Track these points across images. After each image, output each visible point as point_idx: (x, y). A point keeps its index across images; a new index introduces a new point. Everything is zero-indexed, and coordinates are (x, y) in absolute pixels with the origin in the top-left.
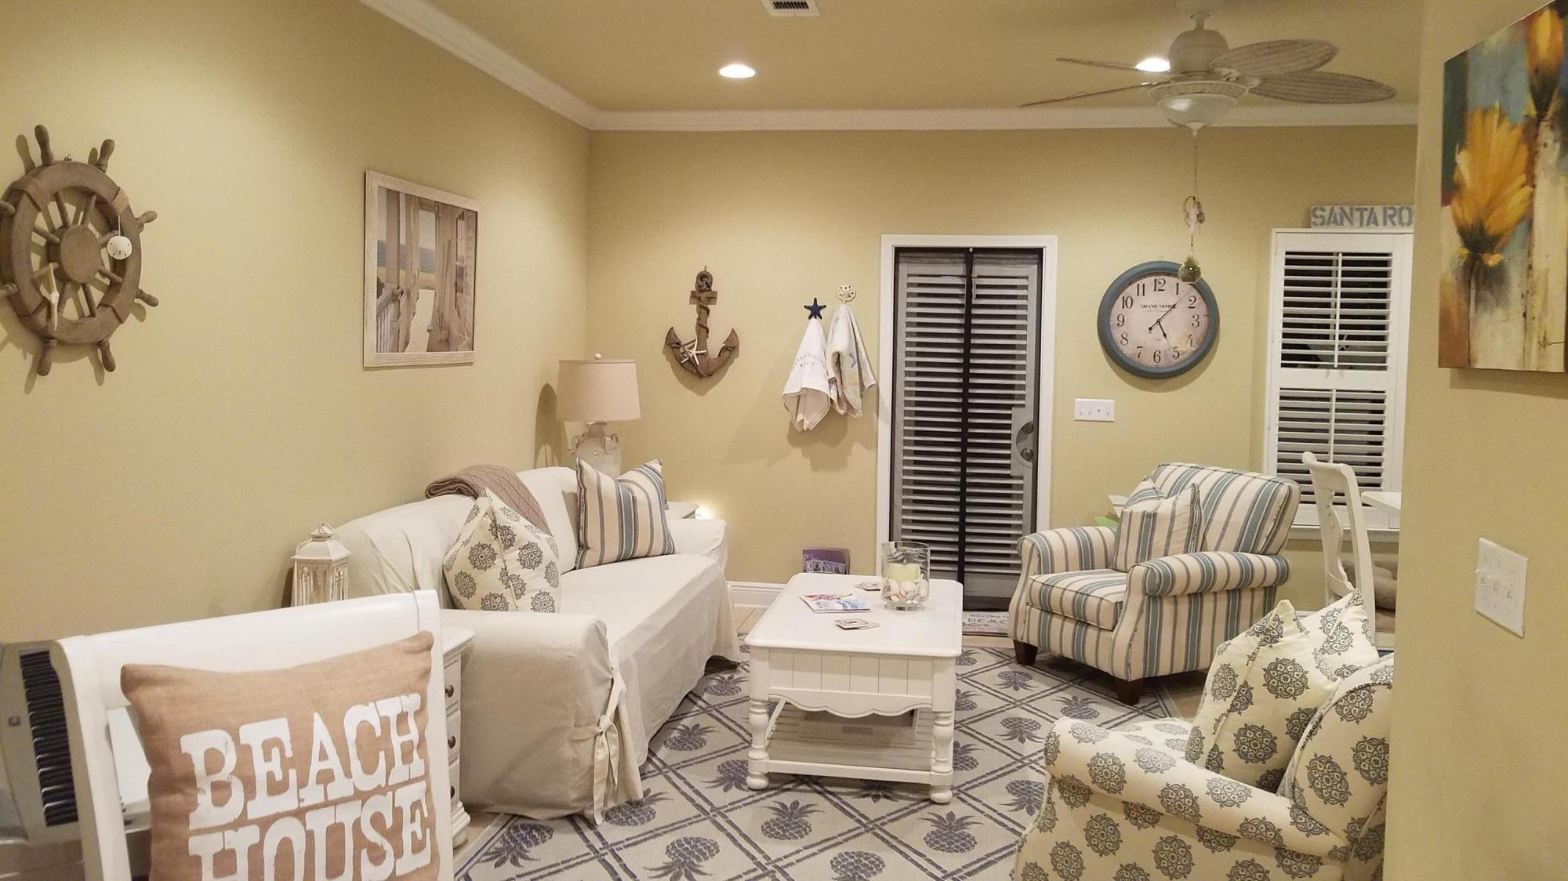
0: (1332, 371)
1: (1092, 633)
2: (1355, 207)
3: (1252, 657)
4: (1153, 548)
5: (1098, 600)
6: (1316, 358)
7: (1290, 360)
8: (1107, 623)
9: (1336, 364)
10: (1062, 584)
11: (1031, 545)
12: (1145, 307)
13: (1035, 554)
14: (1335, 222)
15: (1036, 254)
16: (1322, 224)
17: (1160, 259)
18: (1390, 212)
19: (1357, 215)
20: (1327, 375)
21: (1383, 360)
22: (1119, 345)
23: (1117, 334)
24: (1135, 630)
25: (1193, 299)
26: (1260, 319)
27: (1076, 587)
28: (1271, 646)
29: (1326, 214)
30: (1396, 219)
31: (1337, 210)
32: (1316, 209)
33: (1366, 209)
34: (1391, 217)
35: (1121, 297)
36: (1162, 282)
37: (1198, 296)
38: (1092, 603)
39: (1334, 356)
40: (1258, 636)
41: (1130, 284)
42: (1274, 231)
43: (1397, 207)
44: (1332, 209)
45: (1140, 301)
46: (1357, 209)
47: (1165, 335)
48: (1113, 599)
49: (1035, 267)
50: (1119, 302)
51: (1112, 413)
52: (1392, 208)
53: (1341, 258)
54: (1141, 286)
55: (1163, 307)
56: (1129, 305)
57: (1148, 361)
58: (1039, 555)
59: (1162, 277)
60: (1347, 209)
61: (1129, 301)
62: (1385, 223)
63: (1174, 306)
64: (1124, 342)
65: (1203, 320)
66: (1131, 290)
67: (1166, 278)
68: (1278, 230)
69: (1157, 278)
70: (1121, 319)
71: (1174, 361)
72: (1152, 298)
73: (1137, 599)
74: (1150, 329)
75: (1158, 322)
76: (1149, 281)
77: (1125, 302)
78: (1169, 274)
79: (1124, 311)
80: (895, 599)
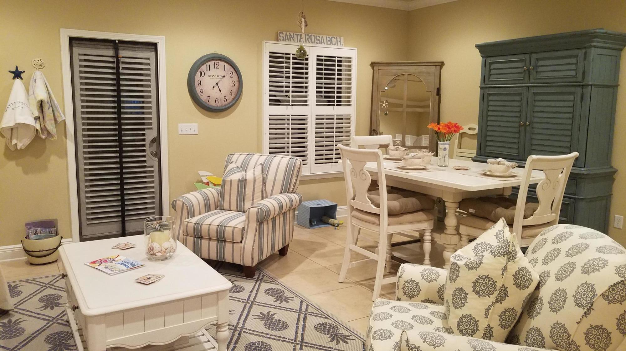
0: (289, 107)
1: (228, 246)
2: (295, 33)
3: (504, 270)
4: (246, 197)
5: (232, 229)
6: (279, 101)
7: (275, 102)
8: (238, 239)
9: (291, 103)
10: (208, 222)
11: (181, 203)
12: (210, 76)
13: (185, 207)
14: (288, 39)
15: (154, 46)
16: (283, 40)
17: (216, 53)
18: (307, 37)
19: (295, 36)
20: (287, 108)
21: (306, 101)
22: (199, 95)
23: (198, 89)
24: (254, 241)
25: (232, 73)
26: (259, 83)
27: (217, 222)
28: (514, 261)
29: (284, 36)
30: (309, 40)
31: (288, 34)
32: (280, 33)
33: (299, 35)
34: (308, 39)
35: (199, 71)
36: (218, 64)
37: (234, 72)
38: (228, 230)
39: (290, 100)
40: (504, 256)
41: (203, 64)
42: (264, 42)
43: (310, 35)
44: (286, 33)
45: (208, 73)
46: (295, 34)
47: (220, 90)
48: (240, 226)
49: (154, 53)
50: (198, 73)
51: (197, 130)
52: (307, 35)
53: (291, 56)
54: (208, 66)
55: (219, 76)
56: (203, 75)
57: (212, 103)
58: (187, 208)
59: (217, 61)
60: (292, 34)
61: (203, 73)
62: (306, 42)
63: (224, 76)
64: (201, 94)
65: (237, 83)
66: (204, 68)
67: (219, 62)
68: (266, 41)
69: (216, 62)
70: (199, 82)
71: (224, 103)
72: (213, 72)
73: (253, 225)
74: (213, 87)
75: (217, 84)
76: (211, 63)
77: (201, 74)
78: (221, 60)
79: (201, 78)
80: (159, 254)
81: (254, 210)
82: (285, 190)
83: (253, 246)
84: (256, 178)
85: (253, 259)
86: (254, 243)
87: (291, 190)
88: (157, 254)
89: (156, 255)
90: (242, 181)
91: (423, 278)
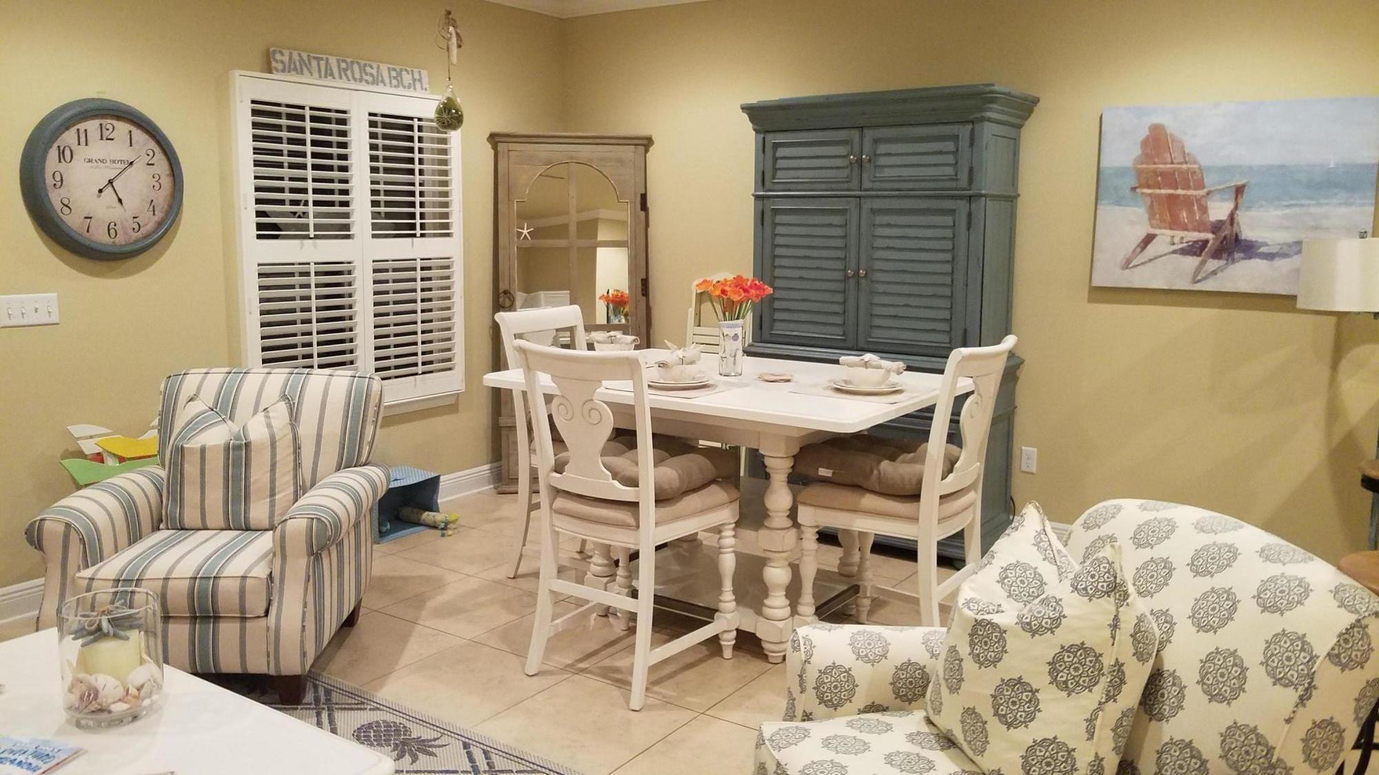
0: (307, 242)
2: (312, 55)
3: (1115, 626)
4: (253, 488)
5: (237, 583)
6: (275, 227)
7: (268, 230)
8: (256, 604)
9: (312, 233)
11: (61, 528)
12: (90, 161)
13: (74, 539)
14: (295, 69)
16: (283, 71)
17: (102, 96)
18: (343, 65)
19: (314, 63)
20: (302, 245)
21: (346, 227)
22: (59, 212)
23: (55, 197)
24: (305, 606)
25: (151, 154)
26: (226, 179)
27: (187, 568)
29: (286, 59)
30: (349, 73)
31: (296, 57)
32: (274, 52)
33: (322, 59)
34: (345, 70)
35: (55, 145)
36: (110, 127)
37: (157, 149)
38: (228, 588)
39: (308, 225)
40: (1109, 596)
41: (67, 129)
42: (237, 73)
43: (349, 60)
44: (291, 54)
45: (82, 153)
46: (315, 58)
47: (120, 200)
48: (261, 572)
50: (53, 154)
51: (55, 310)
52: (344, 61)
53: (308, 113)
54: (82, 131)
55: (114, 162)
56: (68, 158)
57: (100, 236)
58: (82, 540)
59: (109, 121)
60: (304, 56)
61: (67, 153)
62: (341, 78)
63: (131, 163)
64: (66, 210)
65: (166, 182)
66: (69, 137)
67: (115, 122)
68: (243, 72)
69: (104, 122)
70: (58, 178)
71: (135, 236)
72: (97, 149)
73: (299, 564)
74: (100, 191)
75: (111, 182)
76: (92, 126)
77: (61, 154)
78: (119, 118)
79: (62, 167)
80: (119, 708)
81: (297, 526)
82: (350, 459)
83: (303, 621)
84: (277, 438)
85: (304, 654)
86: (304, 613)
87: (363, 459)
88: (114, 708)
89: (110, 712)
90: (237, 448)
91: (859, 657)
